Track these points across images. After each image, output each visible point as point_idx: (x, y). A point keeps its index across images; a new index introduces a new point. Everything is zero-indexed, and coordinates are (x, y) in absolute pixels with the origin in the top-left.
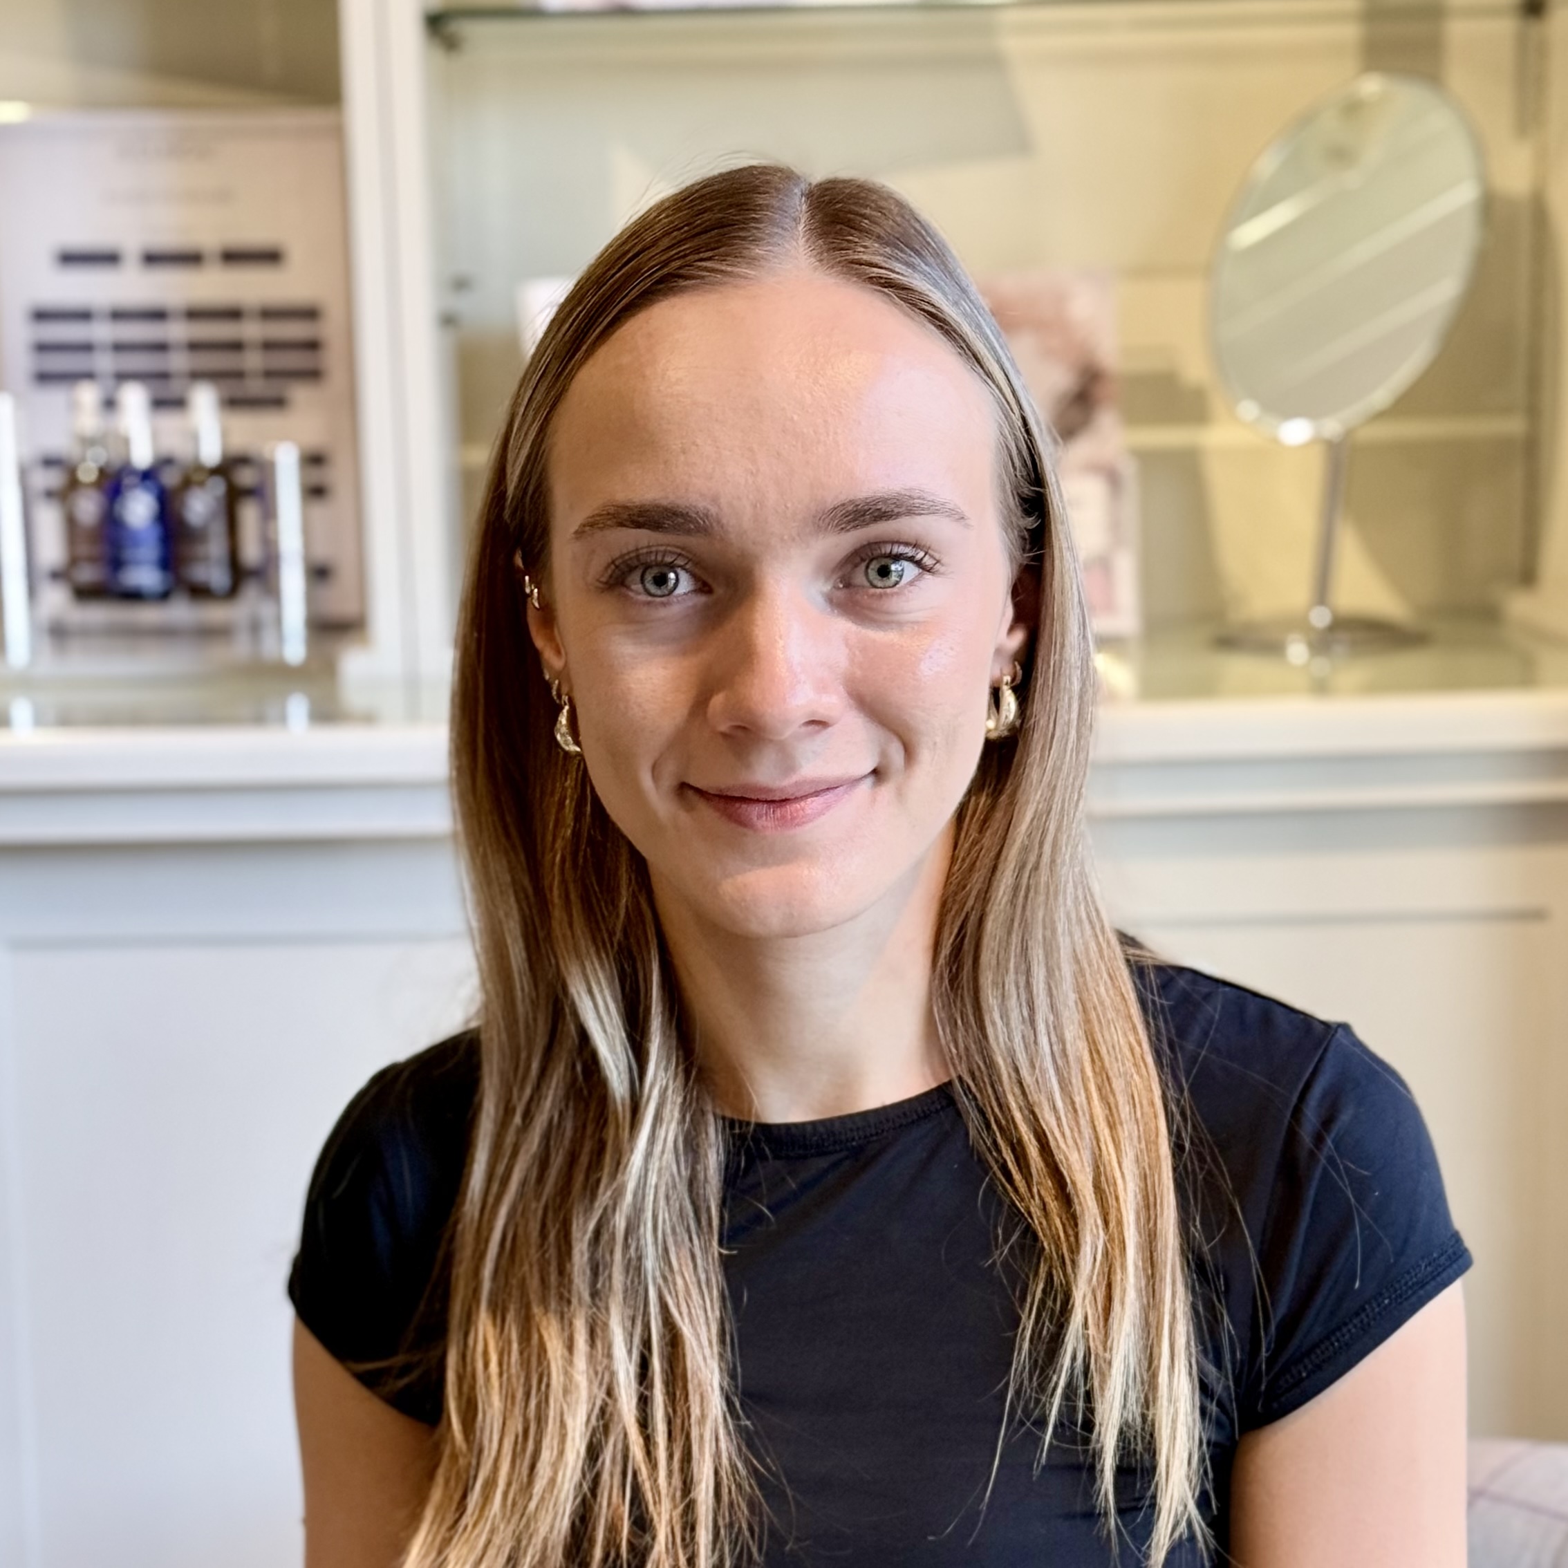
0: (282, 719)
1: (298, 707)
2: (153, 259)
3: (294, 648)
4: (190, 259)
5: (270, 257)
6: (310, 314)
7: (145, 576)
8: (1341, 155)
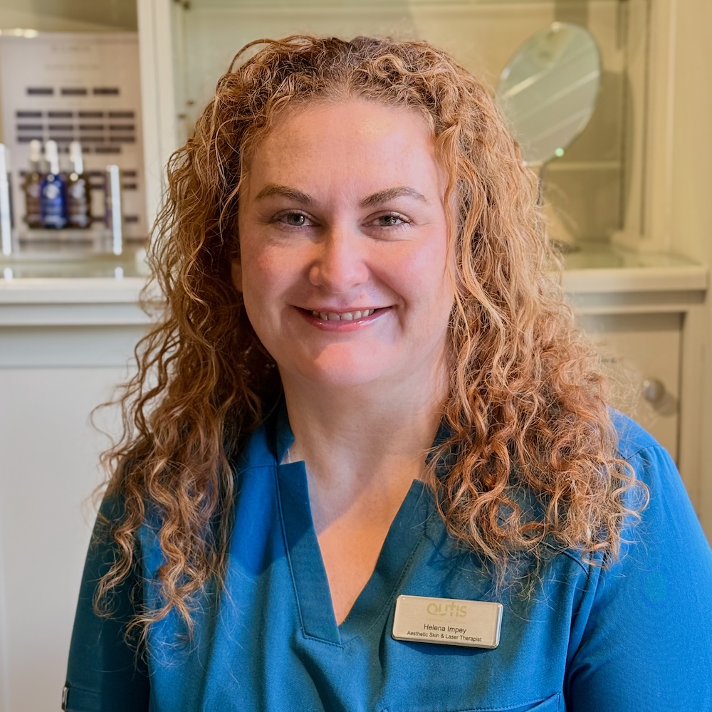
0: (113, 276)
1: (119, 271)
2: (66, 92)
3: (118, 249)
4: (81, 92)
5: (114, 92)
6: (130, 115)
7: (55, 219)
8: (546, 55)
